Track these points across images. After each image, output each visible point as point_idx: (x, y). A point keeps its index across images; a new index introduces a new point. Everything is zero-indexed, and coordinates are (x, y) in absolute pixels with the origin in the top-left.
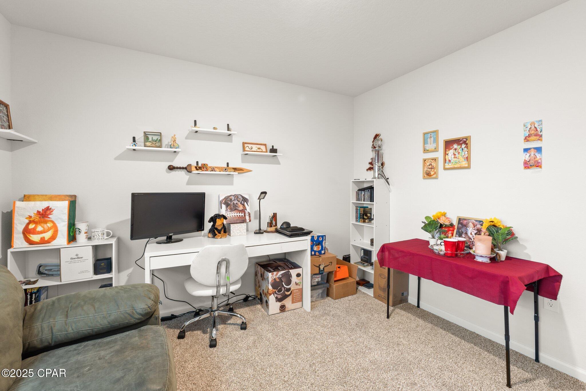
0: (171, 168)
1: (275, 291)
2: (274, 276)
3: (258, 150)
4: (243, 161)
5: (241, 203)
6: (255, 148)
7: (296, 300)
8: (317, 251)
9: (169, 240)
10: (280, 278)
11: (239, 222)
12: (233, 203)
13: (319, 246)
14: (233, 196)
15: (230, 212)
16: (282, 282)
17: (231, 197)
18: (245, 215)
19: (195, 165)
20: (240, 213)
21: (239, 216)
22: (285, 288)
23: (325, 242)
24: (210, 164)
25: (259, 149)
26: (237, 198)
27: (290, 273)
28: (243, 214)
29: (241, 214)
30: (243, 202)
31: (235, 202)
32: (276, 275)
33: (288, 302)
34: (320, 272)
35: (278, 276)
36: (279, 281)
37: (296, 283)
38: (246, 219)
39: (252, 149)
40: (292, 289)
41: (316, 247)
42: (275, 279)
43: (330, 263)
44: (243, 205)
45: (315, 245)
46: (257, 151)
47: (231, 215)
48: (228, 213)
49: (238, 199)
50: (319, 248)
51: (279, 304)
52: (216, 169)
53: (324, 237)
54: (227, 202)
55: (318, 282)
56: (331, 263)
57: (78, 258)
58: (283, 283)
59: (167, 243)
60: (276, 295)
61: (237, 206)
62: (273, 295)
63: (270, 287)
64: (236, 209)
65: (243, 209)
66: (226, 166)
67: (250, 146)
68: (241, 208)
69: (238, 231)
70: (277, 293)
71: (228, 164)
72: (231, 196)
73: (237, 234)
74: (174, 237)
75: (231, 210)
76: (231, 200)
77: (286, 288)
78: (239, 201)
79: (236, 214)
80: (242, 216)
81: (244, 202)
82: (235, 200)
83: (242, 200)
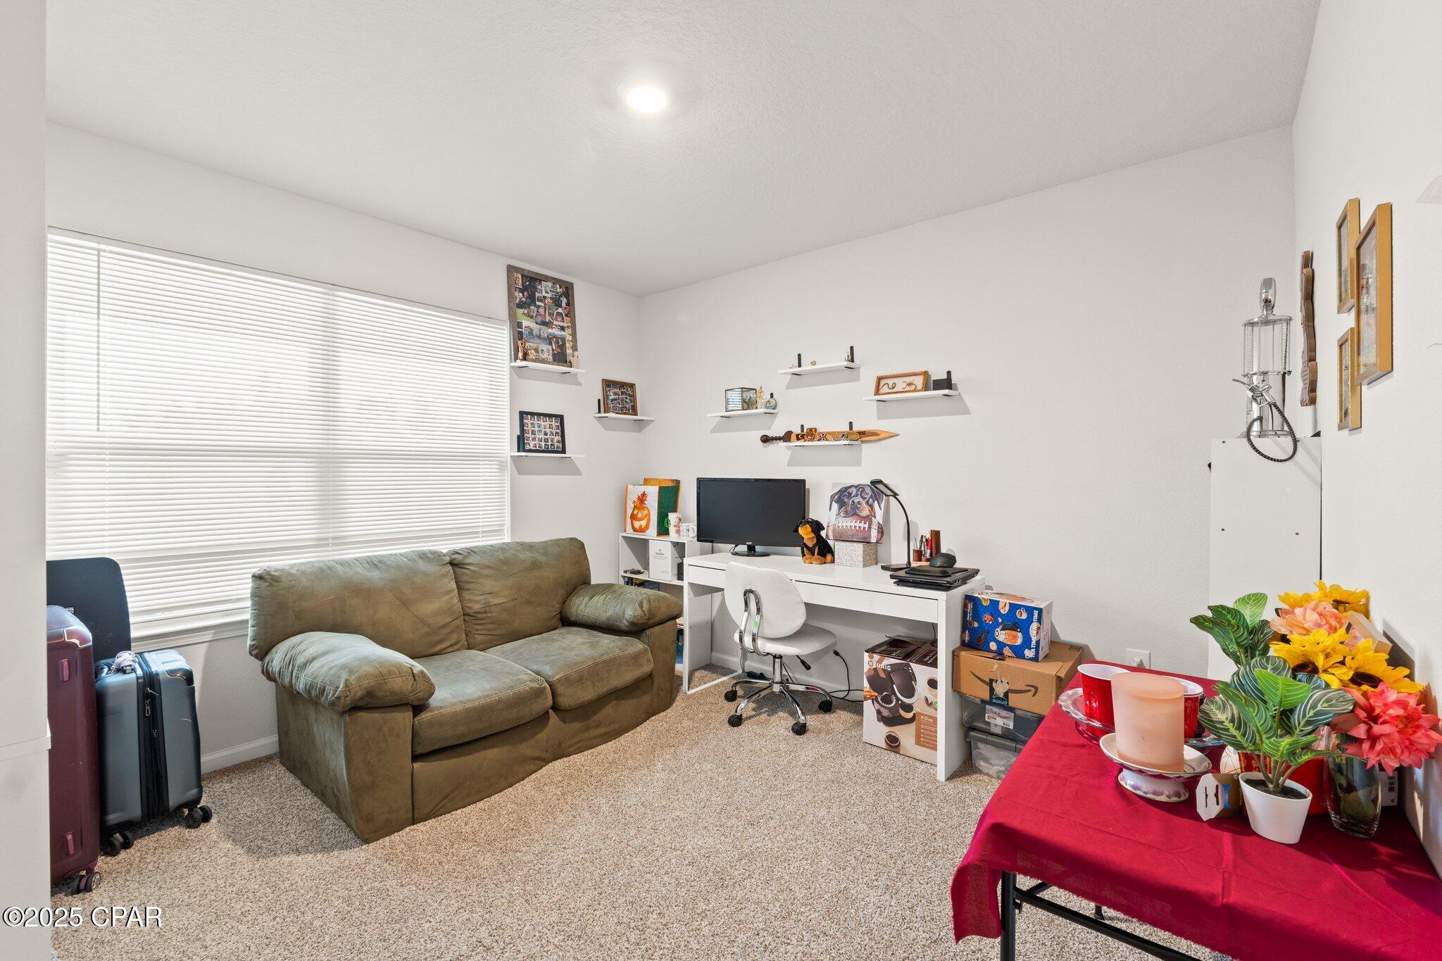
0: (766, 439)
1: (876, 697)
2: (874, 665)
3: (908, 389)
4: (881, 416)
5: (867, 503)
6: (901, 384)
7: (928, 743)
8: (1008, 645)
9: (751, 551)
10: (888, 673)
11: (856, 540)
12: (853, 502)
13: (1013, 633)
14: (856, 487)
15: (844, 519)
16: (893, 683)
17: (850, 490)
18: (870, 528)
19: (799, 432)
20: (860, 522)
21: (857, 528)
22: (898, 699)
23: (1039, 628)
24: (822, 429)
25: (909, 384)
26: (862, 492)
27: (912, 670)
28: (867, 526)
29: (862, 525)
30: (871, 500)
31: (857, 499)
32: (880, 662)
33: (906, 734)
34: (994, 701)
35: (882, 665)
36: (885, 677)
37: (927, 700)
38: (870, 535)
39: (893, 388)
40: (916, 709)
41: (1003, 632)
42: (875, 669)
43: (1029, 688)
44: (871, 506)
45: (1001, 627)
46: (907, 392)
47: (844, 524)
48: (841, 519)
49: (863, 495)
50: (1015, 637)
51: (884, 730)
52: (828, 436)
53: (1036, 613)
54: (842, 498)
55: (1005, 730)
56: (1033, 690)
57: (661, 554)
58: (894, 686)
59: (748, 555)
60: (877, 706)
61: (858, 508)
62: (870, 701)
63: (866, 684)
64: (855, 514)
65: (868, 516)
66: (847, 429)
67: (891, 382)
68: (865, 512)
69: (849, 558)
70: (879, 700)
71: (851, 424)
72: (851, 487)
73: (844, 562)
74: (758, 549)
75: (847, 515)
76: (850, 495)
77: (901, 701)
78: (864, 498)
79: (853, 524)
80: (864, 528)
81: (874, 501)
82: (857, 495)
83: (871, 497)
